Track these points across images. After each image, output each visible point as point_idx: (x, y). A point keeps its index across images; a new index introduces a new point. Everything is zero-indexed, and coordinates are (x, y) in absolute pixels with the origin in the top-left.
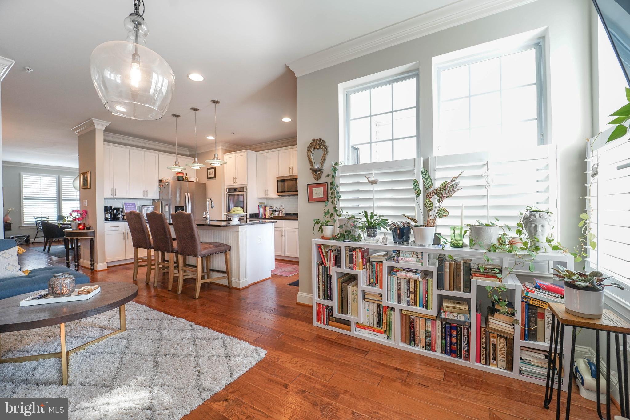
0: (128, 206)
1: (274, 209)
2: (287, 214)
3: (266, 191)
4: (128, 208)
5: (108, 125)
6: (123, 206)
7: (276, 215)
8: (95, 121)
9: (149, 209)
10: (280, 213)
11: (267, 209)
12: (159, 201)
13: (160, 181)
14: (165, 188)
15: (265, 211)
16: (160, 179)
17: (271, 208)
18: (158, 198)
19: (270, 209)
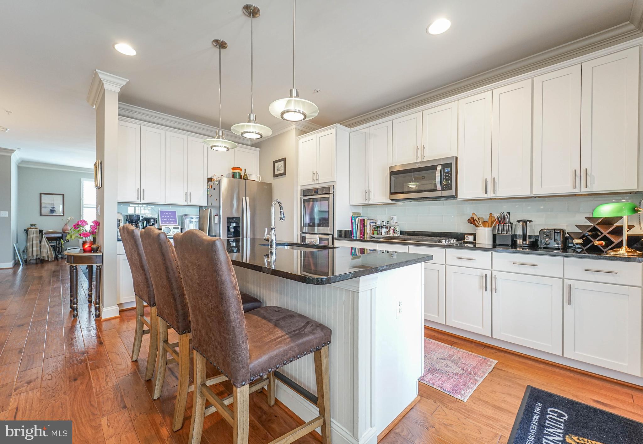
0: (165, 215)
1: (379, 223)
2: (402, 233)
3: (367, 193)
4: (164, 218)
5: (124, 83)
6: (158, 215)
7: (384, 235)
8: (102, 75)
9: (192, 220)
10: (391, 231)
11: (367, 223)
12: (207, 210)
13: (210, 180)
14: (214, 189)
15: (363, 225)
16: (210, 176)
17: (372, 221)
18: (206, 205)
19: (370, 223)
